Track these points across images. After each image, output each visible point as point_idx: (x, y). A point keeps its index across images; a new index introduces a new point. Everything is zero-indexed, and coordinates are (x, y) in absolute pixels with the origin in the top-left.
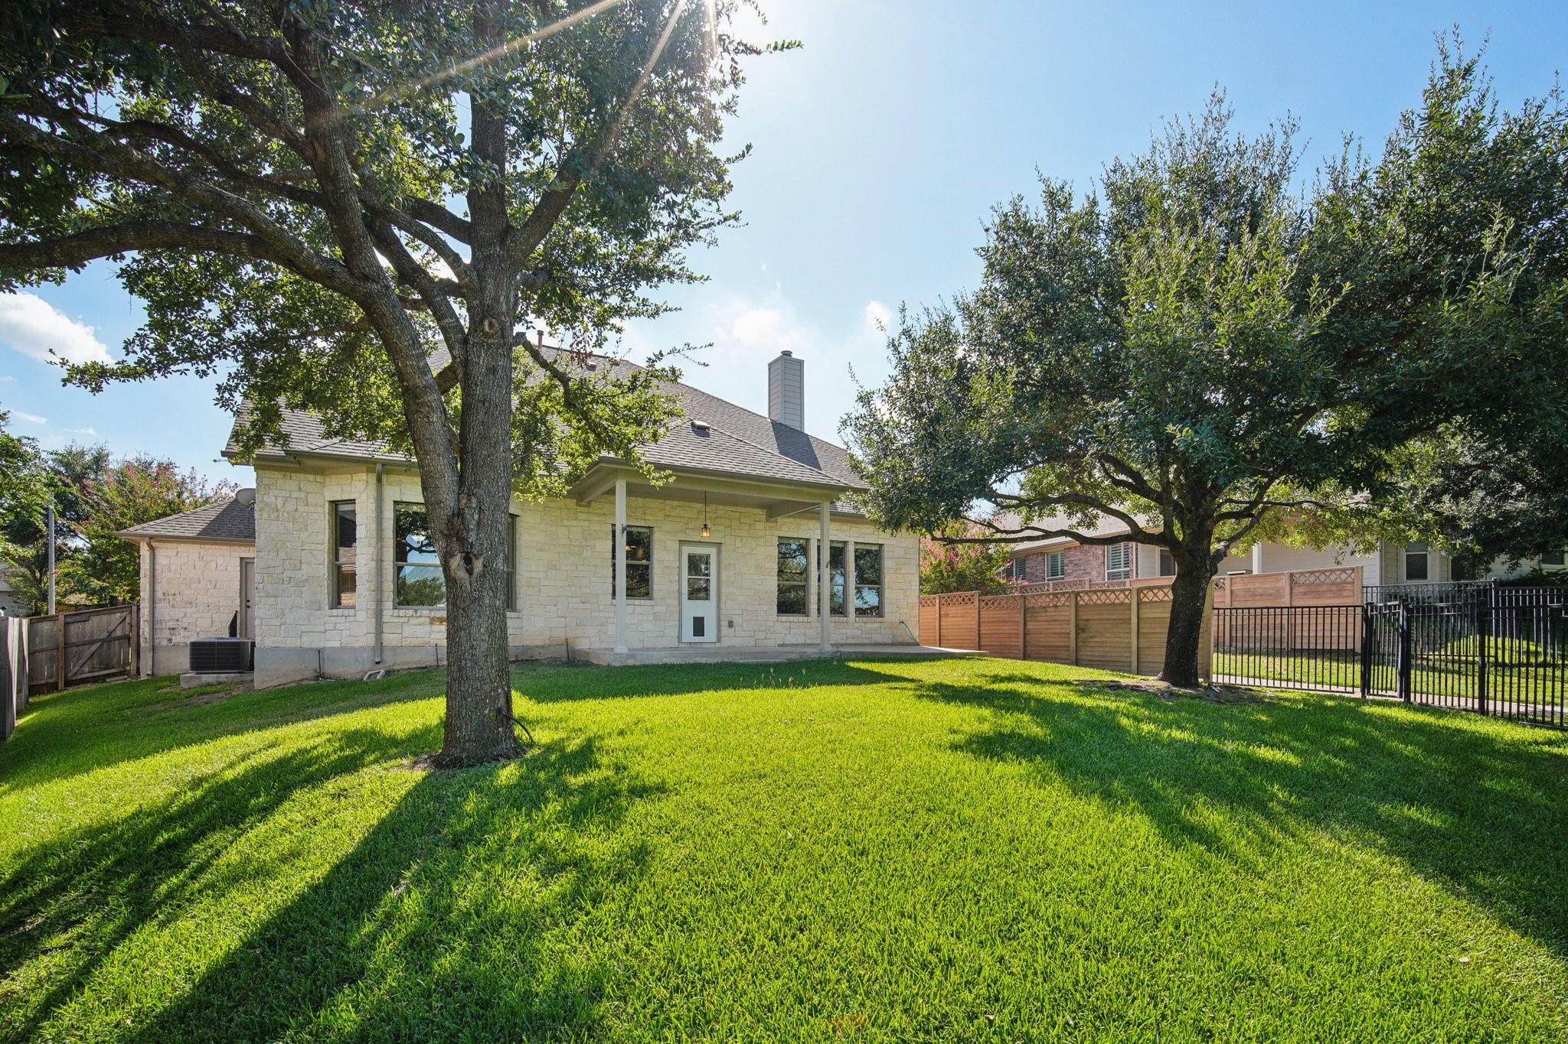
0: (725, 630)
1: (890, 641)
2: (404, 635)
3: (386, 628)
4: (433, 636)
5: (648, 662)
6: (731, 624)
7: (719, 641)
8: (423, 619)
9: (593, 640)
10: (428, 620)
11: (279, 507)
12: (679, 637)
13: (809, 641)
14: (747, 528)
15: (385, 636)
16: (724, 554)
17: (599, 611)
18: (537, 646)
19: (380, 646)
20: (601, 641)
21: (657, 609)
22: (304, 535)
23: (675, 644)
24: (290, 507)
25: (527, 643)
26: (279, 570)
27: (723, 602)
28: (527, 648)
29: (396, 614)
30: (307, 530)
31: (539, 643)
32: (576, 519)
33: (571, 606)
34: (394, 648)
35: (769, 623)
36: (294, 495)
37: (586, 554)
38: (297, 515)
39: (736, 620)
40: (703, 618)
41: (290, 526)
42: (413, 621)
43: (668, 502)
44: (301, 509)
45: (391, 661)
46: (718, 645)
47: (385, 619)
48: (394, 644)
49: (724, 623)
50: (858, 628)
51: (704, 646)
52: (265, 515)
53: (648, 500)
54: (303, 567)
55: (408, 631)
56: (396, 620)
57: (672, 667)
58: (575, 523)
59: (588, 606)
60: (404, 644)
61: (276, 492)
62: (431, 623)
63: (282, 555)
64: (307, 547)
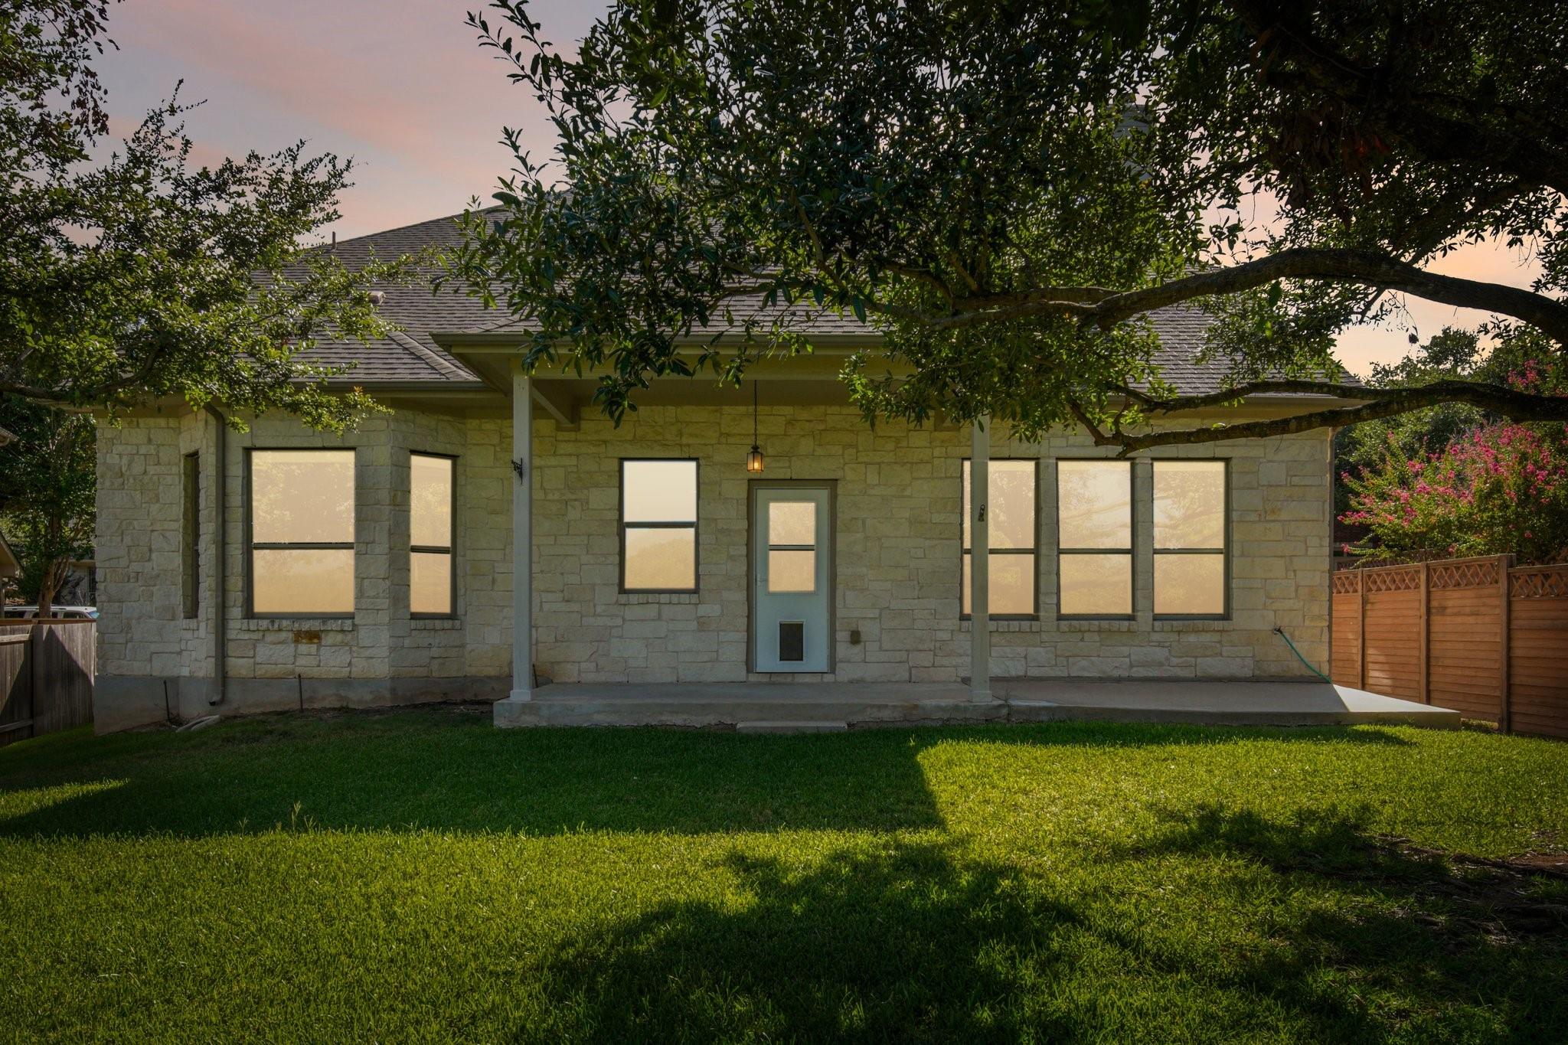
0: (843, 649)
1: (1247, 672)
2: (258, 659)
3: (231, 650)
4: (301, 661)
5: (561, 722)
6: (855, 638)
7: (832, 669)
8: (283, 635)
9: (584, 666)
10: (291, 635)
11: (124, 470)
12: (750, 664)
13: (1034, 672)
14: (891, 446)
15: (232, 662)
16: (841, 500)
17: (595, 615)
18: (489, 677)
19: (223, 676)
20: (598, 669)
21: (703, 610)
22: (154, 508)
23: (741, 674)
24: (137, 469)
25: (471, 671)
26: (124, 562)
27: (839, 593)
28: (476, 680)
29: (245, 627)
30: (158, 501)
31: (492, 671)
32: (555, 454)
33: (546, 607)
34: (243, 681)
35: (941, 635)
36: (143, 451)
37: (573, 514)
38: (146, 479)
39: (865, 629)
40: (800, 627)
41: (137, 495)
42: (270, 637)
43: (727, 409)
44: (151, 470)
45: (240, 701)
46: (829, 678)
47: (232, 634)
48: (244, 673)
49: (842, 636)
50: (1160, 644)
51: (799, 679)
52: (108, 484)
53: (687, 408)
54: (154, 556)
55: (263, 652)
56: (247, 636)
57: (614, 732)
58: (553, 461)
59: (576, 607)
60: (258, 673)
61: (120, 448)
62: (297, 641)
63: (128, 540)
64: (157, 527)
